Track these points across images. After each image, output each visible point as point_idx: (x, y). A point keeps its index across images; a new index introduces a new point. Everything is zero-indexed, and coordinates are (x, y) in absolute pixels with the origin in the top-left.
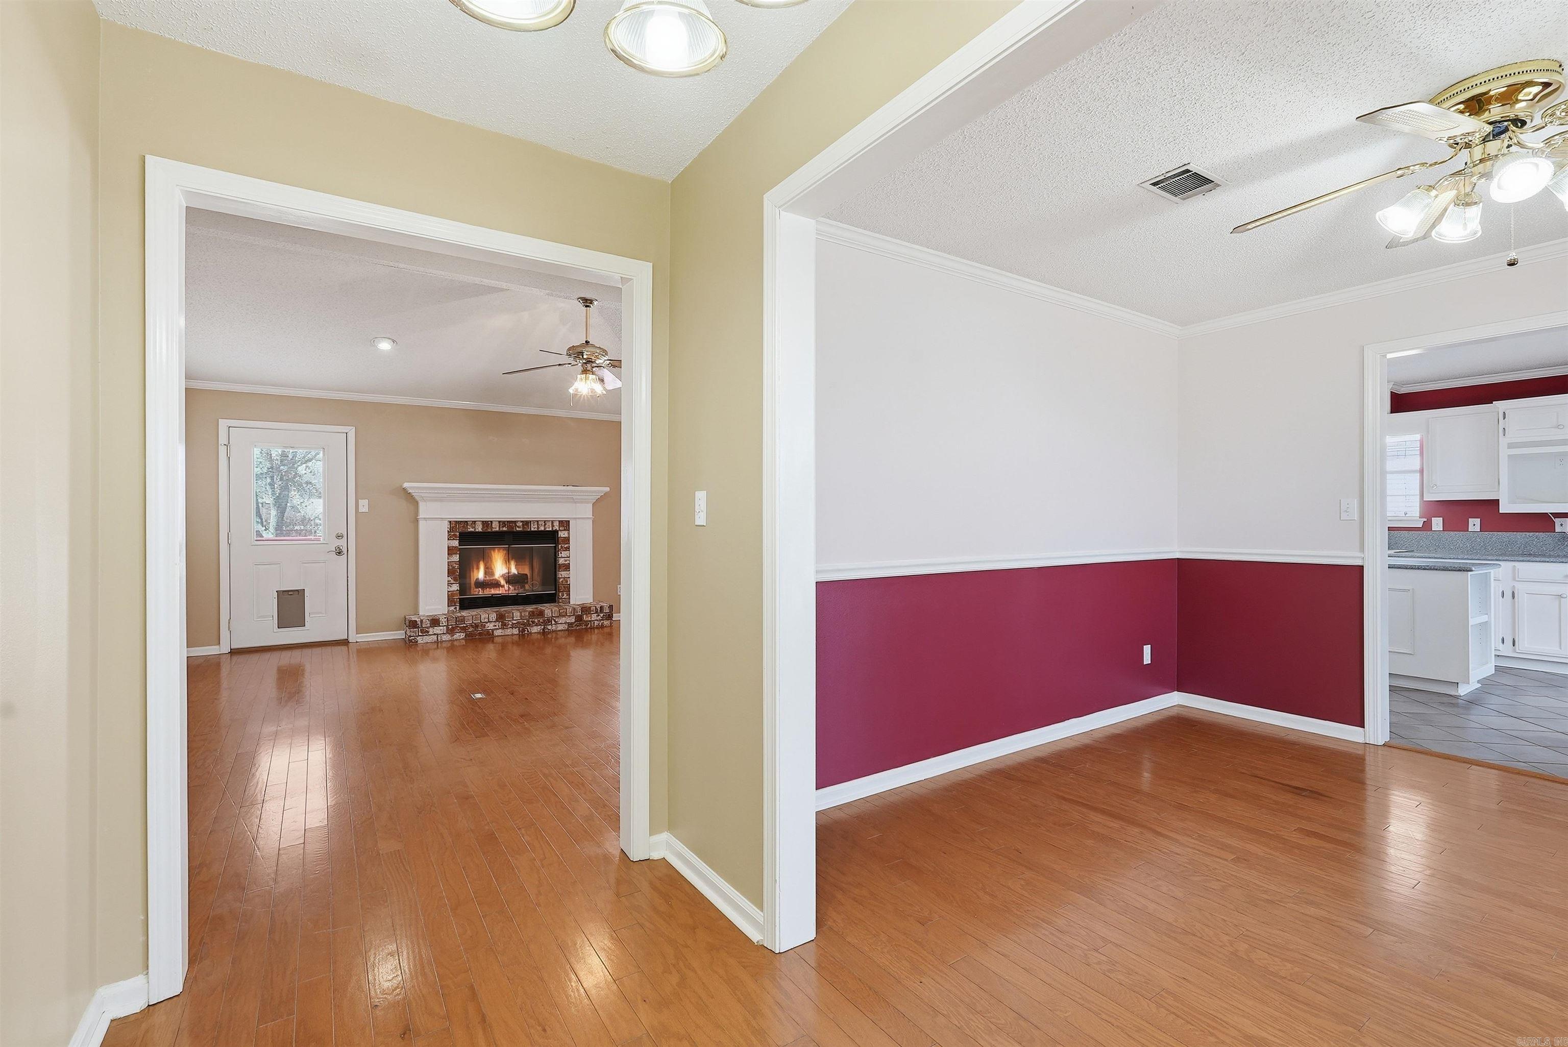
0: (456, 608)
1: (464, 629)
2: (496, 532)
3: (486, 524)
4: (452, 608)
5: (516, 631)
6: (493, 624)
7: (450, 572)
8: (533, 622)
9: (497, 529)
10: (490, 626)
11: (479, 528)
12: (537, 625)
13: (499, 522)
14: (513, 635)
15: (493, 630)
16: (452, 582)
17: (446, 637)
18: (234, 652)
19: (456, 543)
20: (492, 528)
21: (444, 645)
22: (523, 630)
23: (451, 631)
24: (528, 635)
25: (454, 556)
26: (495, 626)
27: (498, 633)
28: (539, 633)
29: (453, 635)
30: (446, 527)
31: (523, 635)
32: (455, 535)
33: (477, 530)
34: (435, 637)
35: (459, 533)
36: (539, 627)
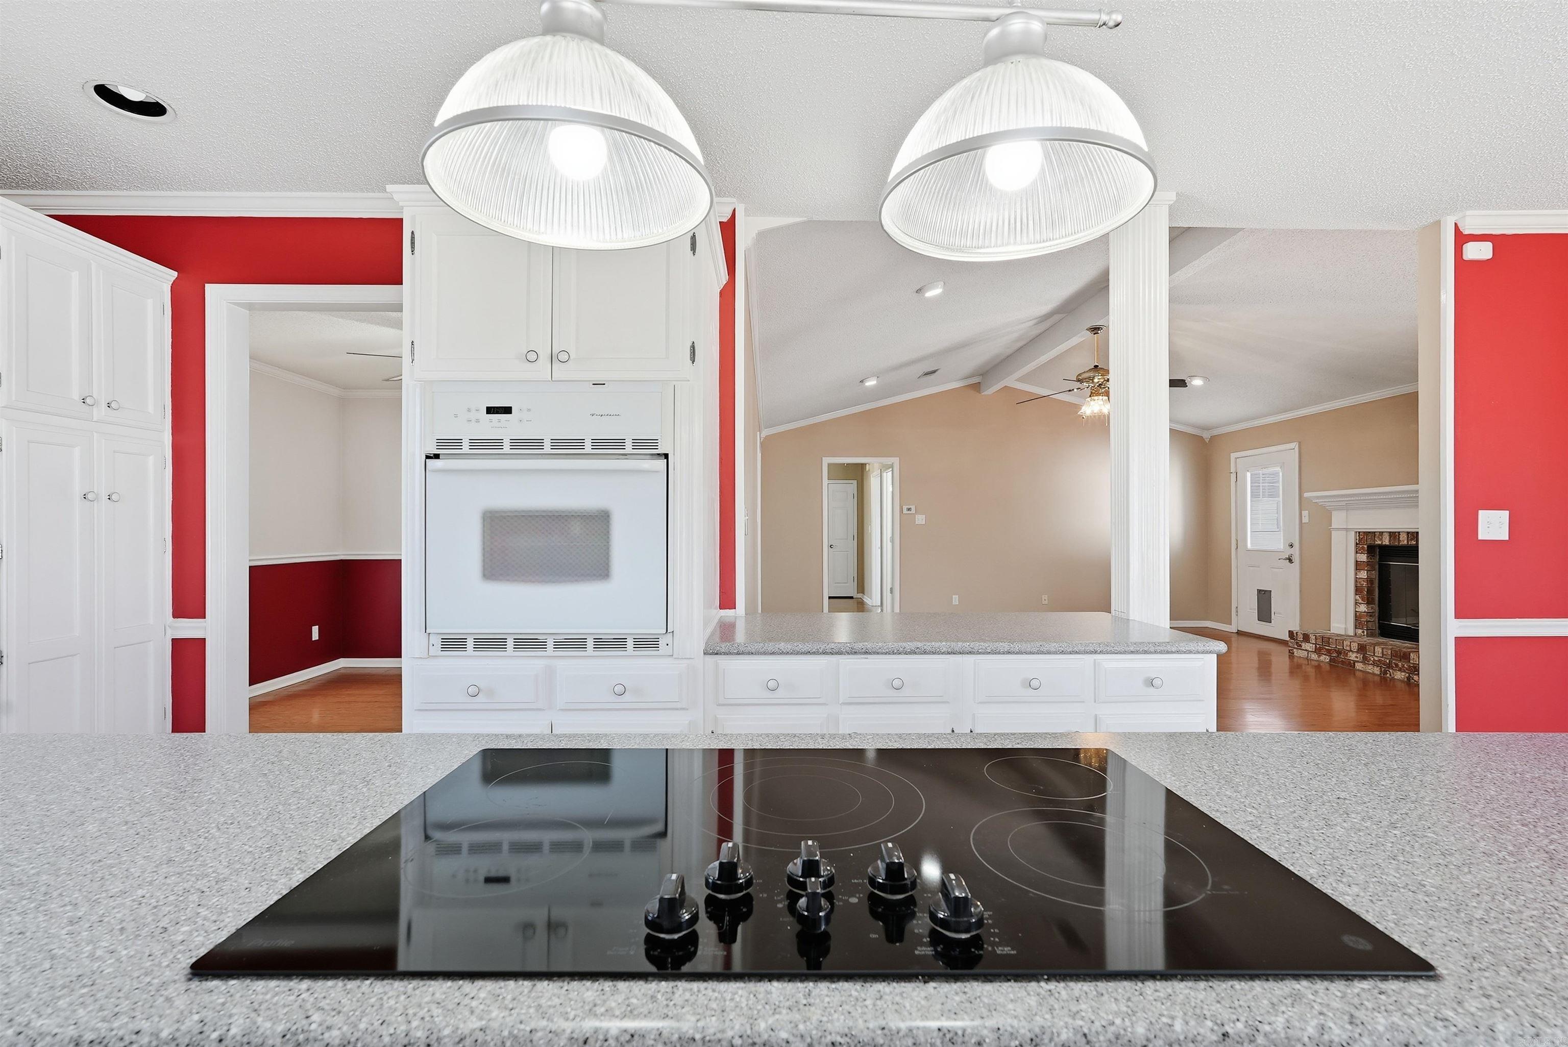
1: (1329, 652)
2: (1403, 547)
3: (1394, 535)
4: (1360, 631)
5: (1377, 671)
6: (1355, 655)
7: (1358, 590)
8: (1397, 665)
9: (1405, 542)
10: (1352, 656)
11: (1386, 541)
12: (1400, 670)
13: (1408, 533)
14: (1374, 674)
15: (1355, 662)
16: (1360, 601)
17: (1314, 656)
18: (1240, 633)
19: (1363, 557)
20: (1399, 541)
21: (1313, 663)
22: (1385, 673)
23: (1318, 651)
24: (1390, 680)
25: (1362, 572)
26: (1357, 657)
27: (1359, 666)
28: (1402, 681)
29: (1319, 656)
30: (1352, 539)
31: (1385, 679)
32: (1363, 548)
33: (1384, 543)
34: (1306, 653)
35: (1368, 547)
36: (1403, 674)
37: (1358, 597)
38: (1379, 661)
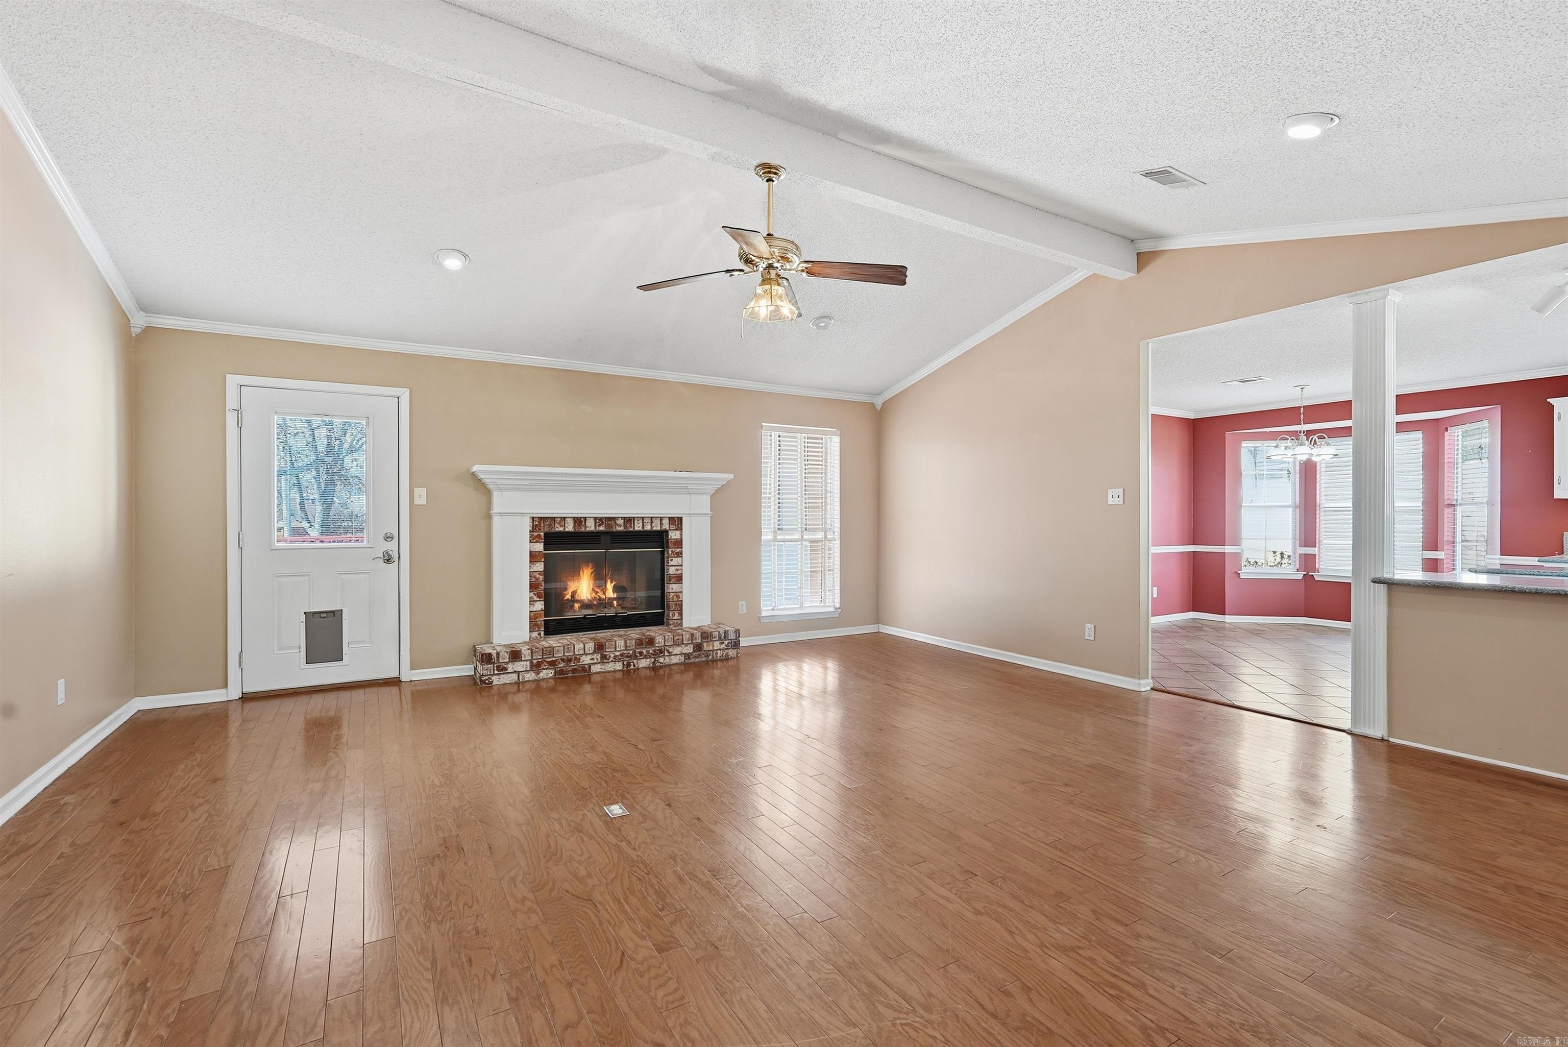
0: (539, 634)
1: (553, 664)
2: (591, 532)
3: (578, 521)
4: (535, 634)
5: (619, 666)
6: (590, 655)
7: (533, 586)
8: (641, 653)
9: (593, 528)
10: (586, 660)
11: (570, 527)
12: (645, 657)
13: (595, 519)
14: (615, 671)
15: (589, 665)
16: (536, 598)
17: (531, 676)
18: (246, 698)
19: (539, 547)
20: (586, 527)
21: (527, 686)
22: (629, 665)
23: (536, 667)
24: (634, 671)
25: (538, 564)
26: (592, 659)
27: (596, 668)
28: (648, 668)
29: (538, 673)
30: (527, 525)
31: (629, 671)
32: (539, 536)
33: (567, 530)
34: (515, 676)
35: (544, 534)
36: (648, 660)
37: (532, 595)
38: (622, 655)
